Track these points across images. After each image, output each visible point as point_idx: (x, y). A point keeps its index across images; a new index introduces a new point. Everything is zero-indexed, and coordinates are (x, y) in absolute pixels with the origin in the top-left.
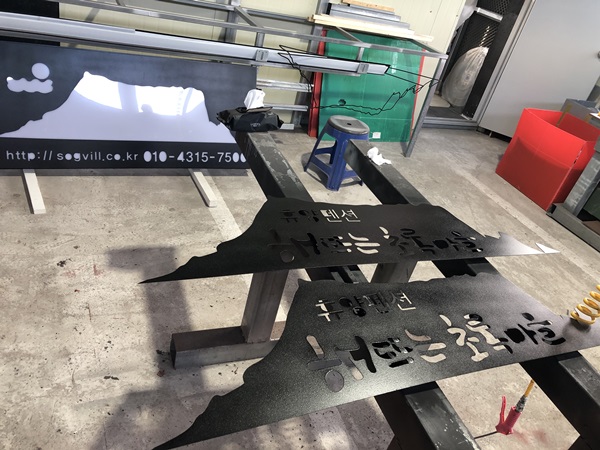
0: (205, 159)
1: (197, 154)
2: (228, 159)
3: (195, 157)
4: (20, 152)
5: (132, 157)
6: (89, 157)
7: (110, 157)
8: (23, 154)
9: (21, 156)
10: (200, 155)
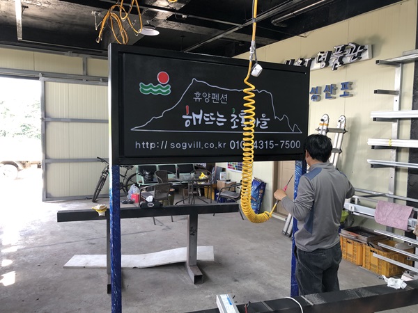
0: (271, 146)
1: (266, 142)
2: (287, 146)
3: (265, 144)
4: (145, 143)
5: (222, 145)
6: (193, 145)
7: (207, 146)
8: (147, 144)
9: (145, 145)
10: (268, 143)
